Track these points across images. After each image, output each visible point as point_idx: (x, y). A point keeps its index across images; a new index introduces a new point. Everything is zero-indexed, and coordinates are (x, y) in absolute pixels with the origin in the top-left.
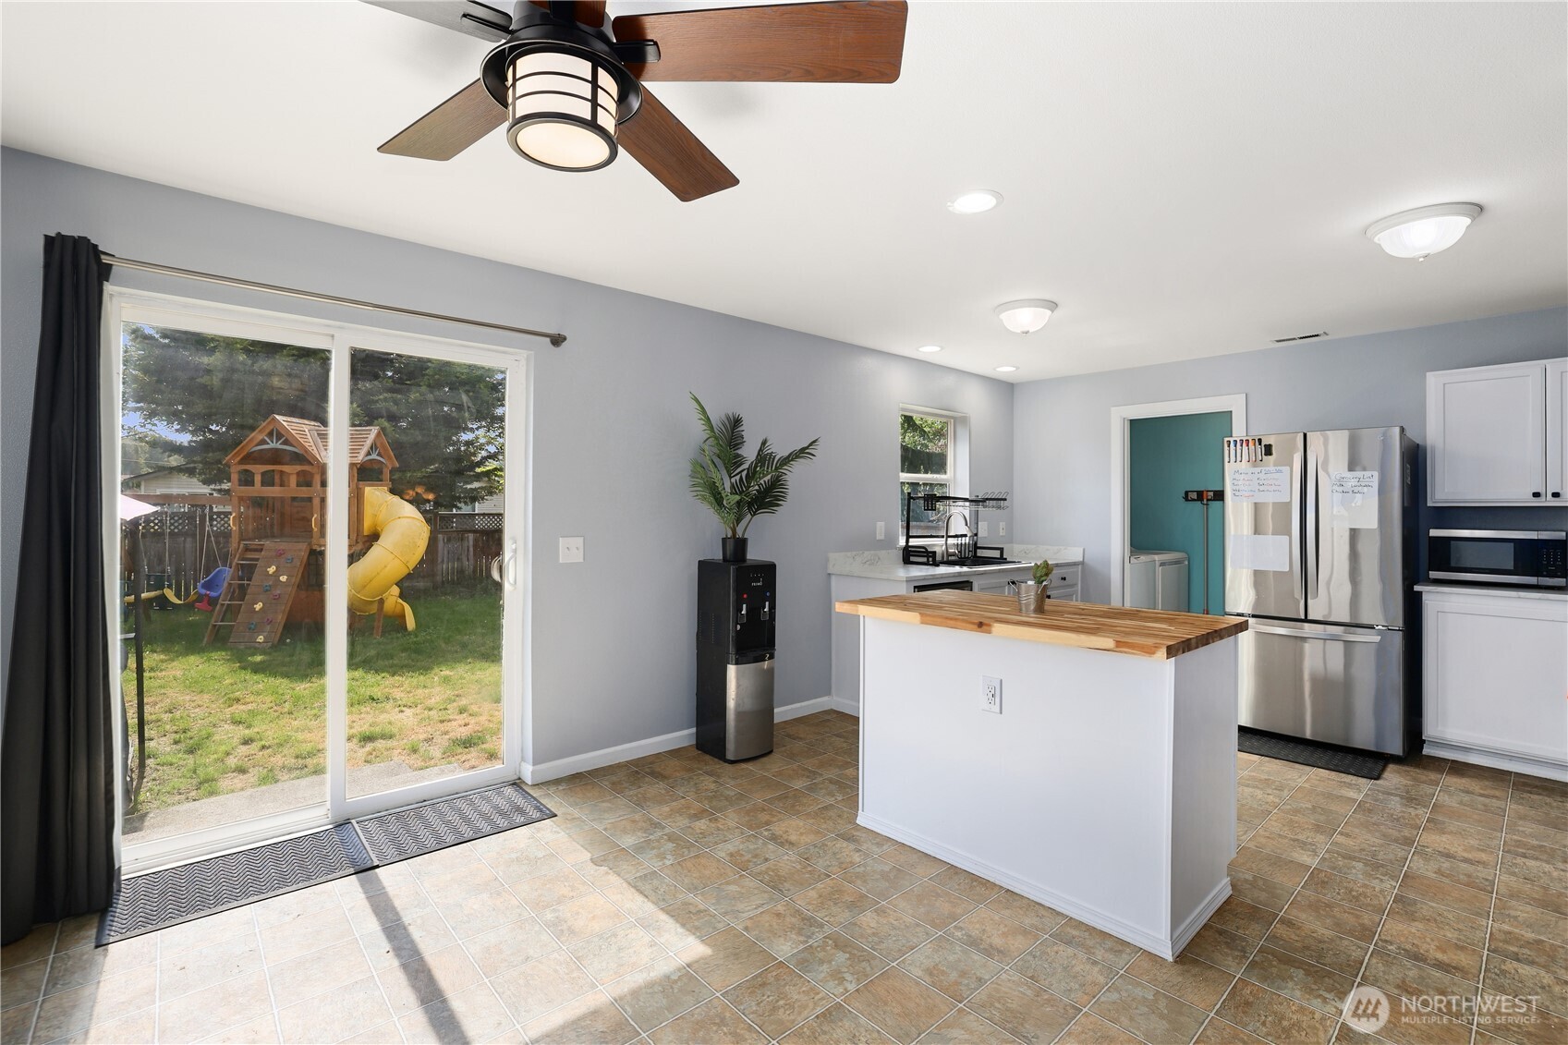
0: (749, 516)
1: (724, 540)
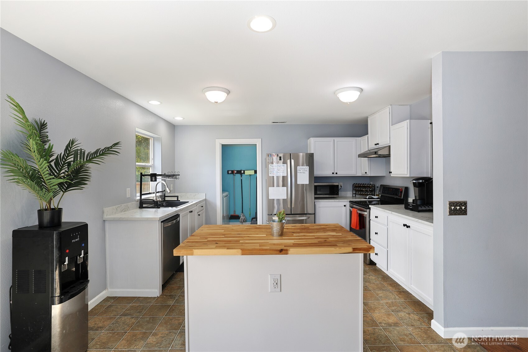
0: (62, 193)
1: (40, 212)
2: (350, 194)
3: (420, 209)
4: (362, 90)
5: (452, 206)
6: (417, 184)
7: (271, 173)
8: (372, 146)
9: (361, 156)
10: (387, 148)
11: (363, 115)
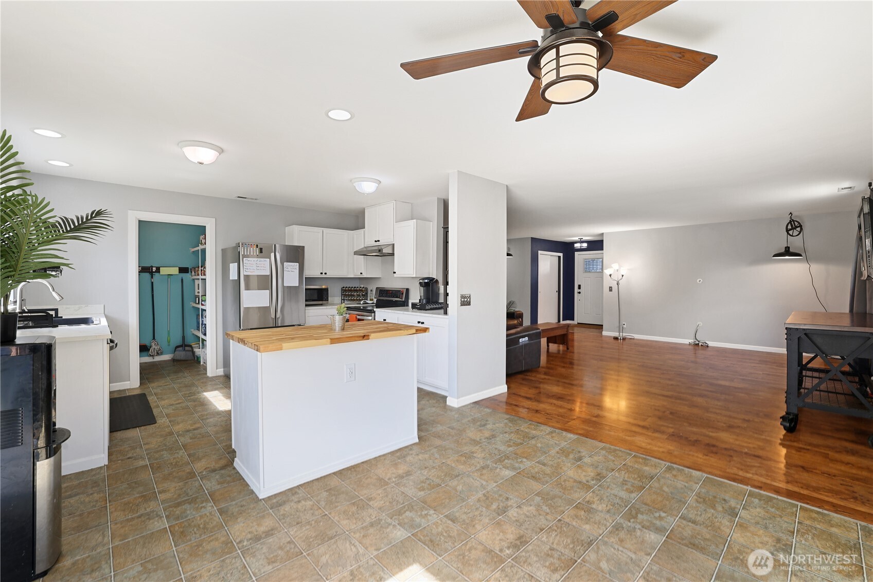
2: (338, 299)
3: (427, 307)
4: (380, 182)
5: (462, 298)
6: (423, 284)
7: (247, 270)
8: (370, 242)
9: (356, 253)
10: (391, 246)
11: (361, 206)
